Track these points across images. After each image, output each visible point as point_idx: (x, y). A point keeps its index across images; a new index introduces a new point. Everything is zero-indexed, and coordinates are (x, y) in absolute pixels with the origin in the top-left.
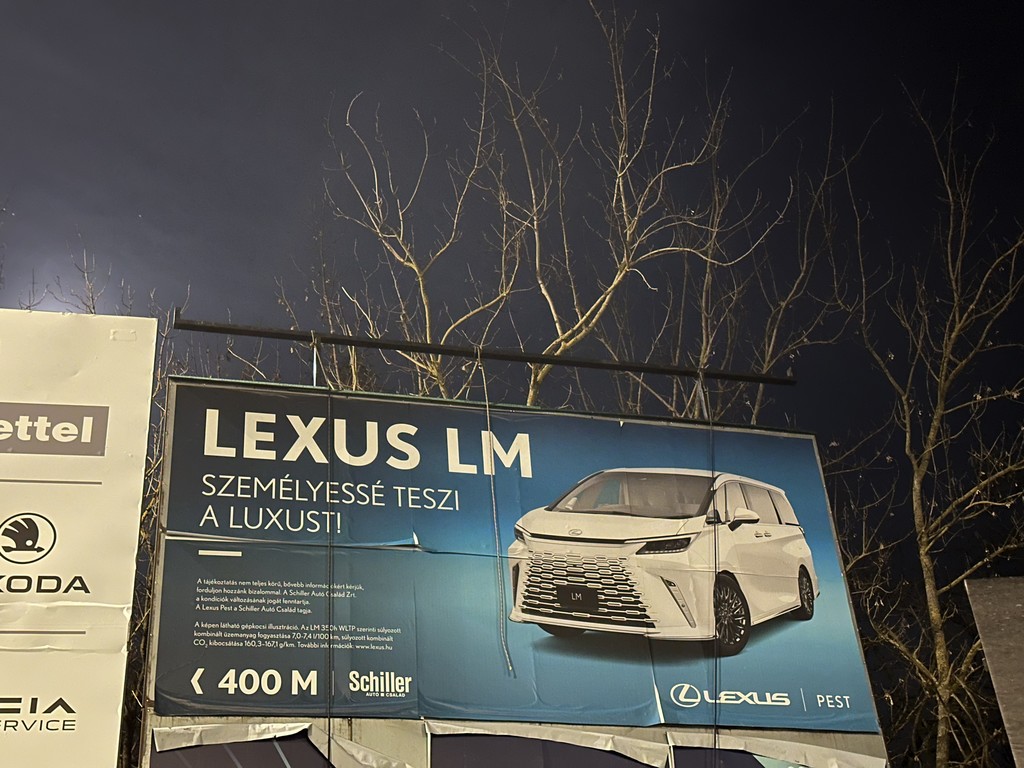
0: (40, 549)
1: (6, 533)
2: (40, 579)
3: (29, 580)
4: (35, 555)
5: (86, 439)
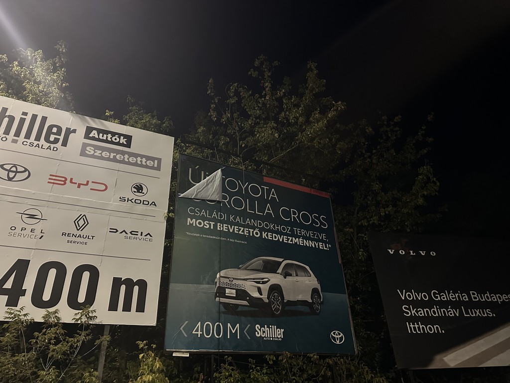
0: (143, 193)
1: (134, 187)
2: (144, 201)
3: (141, 201)
4: (142, 195)
5: (156, 166)
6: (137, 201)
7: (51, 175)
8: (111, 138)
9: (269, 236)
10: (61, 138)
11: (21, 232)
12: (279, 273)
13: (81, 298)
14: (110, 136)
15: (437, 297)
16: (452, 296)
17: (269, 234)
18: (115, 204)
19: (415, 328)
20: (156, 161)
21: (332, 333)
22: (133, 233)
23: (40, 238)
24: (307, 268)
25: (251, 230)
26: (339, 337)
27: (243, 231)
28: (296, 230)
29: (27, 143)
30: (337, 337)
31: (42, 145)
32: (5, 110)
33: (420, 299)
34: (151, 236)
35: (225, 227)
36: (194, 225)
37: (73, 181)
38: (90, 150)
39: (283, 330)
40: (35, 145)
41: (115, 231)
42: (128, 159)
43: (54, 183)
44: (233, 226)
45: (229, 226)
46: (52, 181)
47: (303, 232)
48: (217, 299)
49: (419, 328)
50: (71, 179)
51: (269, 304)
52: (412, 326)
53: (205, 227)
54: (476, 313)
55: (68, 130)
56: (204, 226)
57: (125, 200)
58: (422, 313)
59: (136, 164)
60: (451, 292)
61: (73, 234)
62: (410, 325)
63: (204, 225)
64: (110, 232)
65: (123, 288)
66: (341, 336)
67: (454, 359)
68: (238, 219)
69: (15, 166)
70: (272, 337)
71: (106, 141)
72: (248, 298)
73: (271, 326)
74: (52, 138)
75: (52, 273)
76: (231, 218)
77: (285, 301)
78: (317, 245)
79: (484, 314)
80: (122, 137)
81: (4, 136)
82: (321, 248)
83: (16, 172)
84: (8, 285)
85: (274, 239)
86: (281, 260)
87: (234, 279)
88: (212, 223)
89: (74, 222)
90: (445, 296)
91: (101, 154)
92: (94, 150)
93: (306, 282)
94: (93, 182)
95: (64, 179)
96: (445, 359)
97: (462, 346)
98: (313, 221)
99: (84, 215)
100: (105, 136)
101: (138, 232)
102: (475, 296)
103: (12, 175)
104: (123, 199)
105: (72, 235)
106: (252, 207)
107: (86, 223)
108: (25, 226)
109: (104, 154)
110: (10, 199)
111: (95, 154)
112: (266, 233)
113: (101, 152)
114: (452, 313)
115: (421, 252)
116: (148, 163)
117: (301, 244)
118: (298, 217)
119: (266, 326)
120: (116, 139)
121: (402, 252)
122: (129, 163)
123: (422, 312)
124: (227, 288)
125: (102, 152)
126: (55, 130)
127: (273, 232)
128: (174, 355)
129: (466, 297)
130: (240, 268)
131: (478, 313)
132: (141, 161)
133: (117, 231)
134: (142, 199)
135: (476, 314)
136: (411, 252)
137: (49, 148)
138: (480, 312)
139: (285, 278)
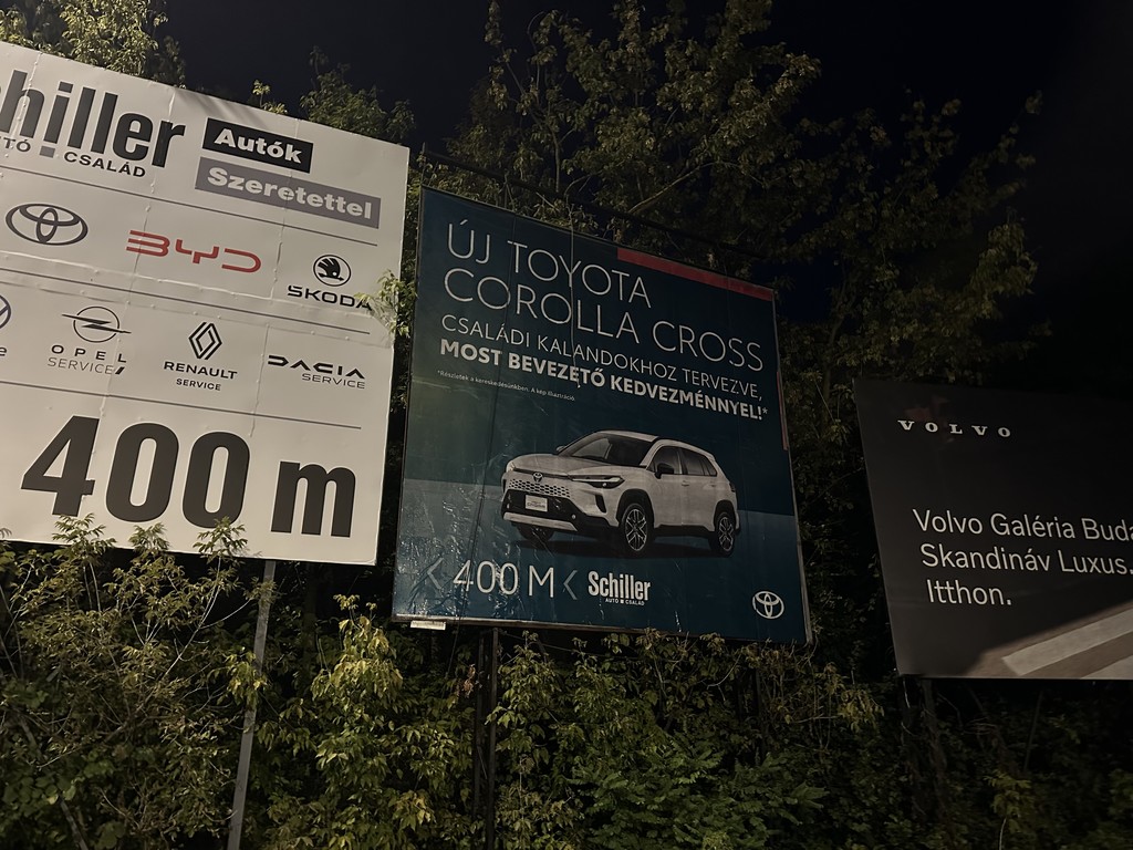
0: (341, 279)
1: (320, 265)
2: (342, 297)
3: (336, 296)
4: (338, 282)
5: (368, 216)
6: (327, 297)
7: (132, 233)
8: (265, 148)
9: (626, 386)
10: (152, 145)
11: (75, 358)
12: (644, 467)
13: (213, 503)
14: (261, 143)
15: (1003, 529)
16: (1038, 528)
17: (626, 380)
18: (279, 301)
19: (944, 593)
20: (368, 205)
21: (757, 595)
22: (320, 368)
23: (118, 373)
24: (710, 457)
25: (586, 372)
26: (771, 604)
27: (567, 373)
28: (690, 374)
29: (75, 158)
30: (768, 603)
31: (110, 162)
32: (20, 78)
33: (962, 531)
34: (361, 377)
35: (525, 364)
36: (456, 355)
37: (183, 247)
38: (217, 176)
39: (648, 585)
40: (92, 164)
41: (281, 362)
42: (305, 198)
43: (140, 251)
44: (544, 362)
45: (535, 360)
46: (137, 246)
47: (705, 378)
48: (508, 516)
49: (954, 593)
50: (179, 243)
51: (620, 532)
52: (938, 588)
53: (480, 360)
54: (1089, 566)
55: (166, 126)
56: (477, 358)
57: (301, 293)
58: (965, 561)
59: (321, 211)
60: (1037, 517)
61: (189, 366)
62: (934, 585)
63: (479, 356)
64: (270, 363)
65: (303, 485)
66: (777, 602)
67: (1026, 660)
68: (555, 345)
69: (52, 209)
70: (624, 599)
71: (254, 156)
72: (574, 517)
73: (622, 576)
74: (132, 144)
75: (148, 449)
76: (540, 342)
77: (656, 525)
78: (735, 408)
79: (1108, 569)
80: (290, 147)
81: (23, 138)
82: (743, 414)
83: (56, 224)
84: (56, 470)
85: (637, 393)
86: (649, 438)
87: (545, 475)
88: (497, 353)
89: (191, 338)
90: (1022, 527)
91: (243, 185)
92: (227, 177)
93: (705, 488)
94: (227, 251)
95: (162, 242)
96: (1007, 659)
97: (1047, 635)
98: (730, 354)
99: (212, 325)
100: (251, 142)
101: (331, 366)
102: (1092, 529)
103: (46, 230)
104: (295, 292)
105: (186, 367)
106: (589, 320)
107: (217, 343)
108: (83, 345)
109: (249, 185)
110: (47, 284)
111: (230, 186)
112: (620, 378)
113: (243, 180)
114: (1033, 563)
115: (977, 428)
116: (350, 208)
117: (698, 405)
118: (695, 344)
119: (611, 574)
120: (275, 150)
121: (932, 427)
122: (306, 208)
123: (965, 559)
124: (528, 493)
125: (246, 182)
126: (136, 127)
127: (634, 376)
128: (412, 626)
129: (1072, 530)
130: (557, 454)
131: (1094, 565)
132: (334, 204)
133: (286, 362)
134: (339, 292)
135: (1089, 569)
136: (954, 427)
137: (125, 169)
138: (1099, 564)
139: (659, 478)
